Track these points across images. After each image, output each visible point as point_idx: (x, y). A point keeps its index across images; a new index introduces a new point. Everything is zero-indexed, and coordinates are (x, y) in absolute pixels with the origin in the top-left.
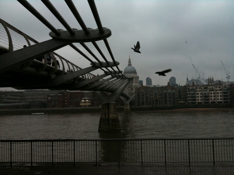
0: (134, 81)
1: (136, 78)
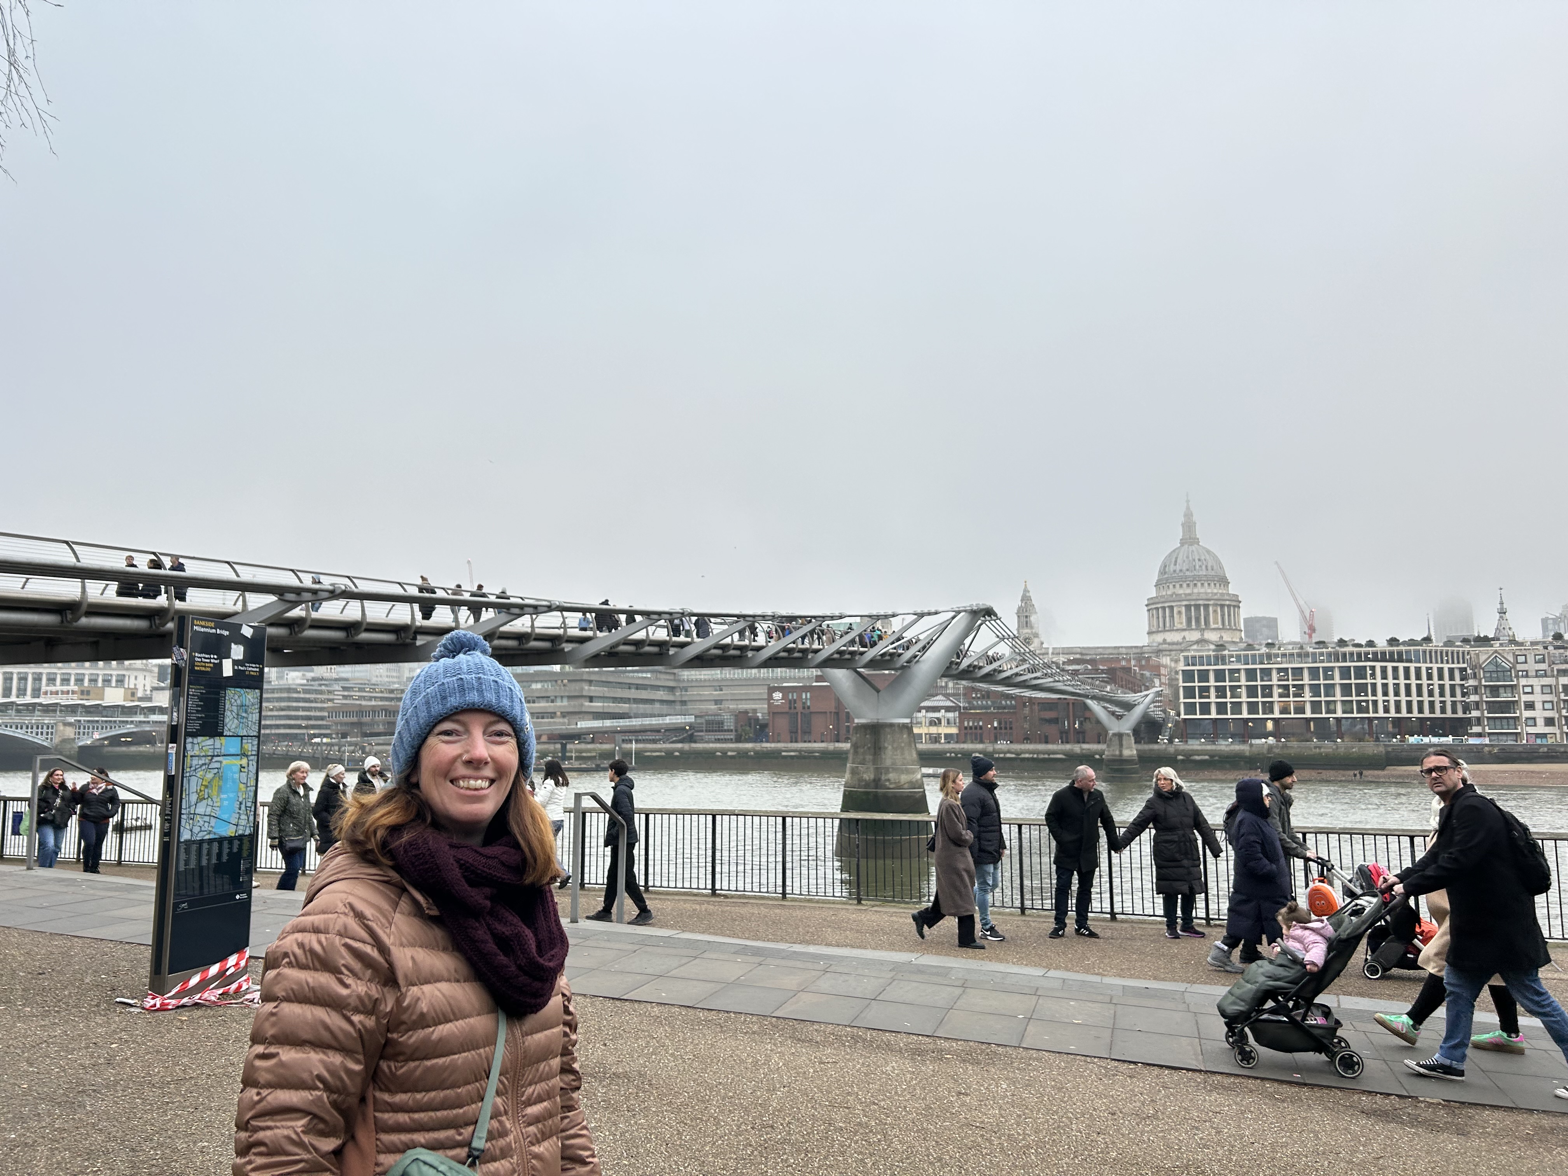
0: (1216, 622)
1: (1222, 606)
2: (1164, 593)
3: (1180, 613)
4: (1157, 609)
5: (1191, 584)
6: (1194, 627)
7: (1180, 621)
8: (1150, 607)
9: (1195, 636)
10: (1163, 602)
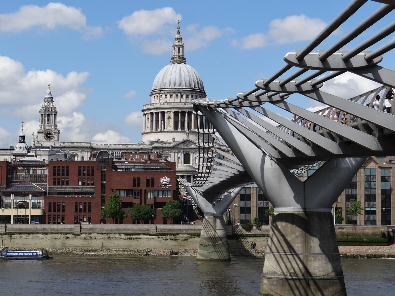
2: (158, 101)
3: (169, 117)
4: (152, 114)
5: (179, 95)
6: (179, 129)
7: (170, 125)
8: (145, 112)
9: (180, 137)
10: (157, 109)
